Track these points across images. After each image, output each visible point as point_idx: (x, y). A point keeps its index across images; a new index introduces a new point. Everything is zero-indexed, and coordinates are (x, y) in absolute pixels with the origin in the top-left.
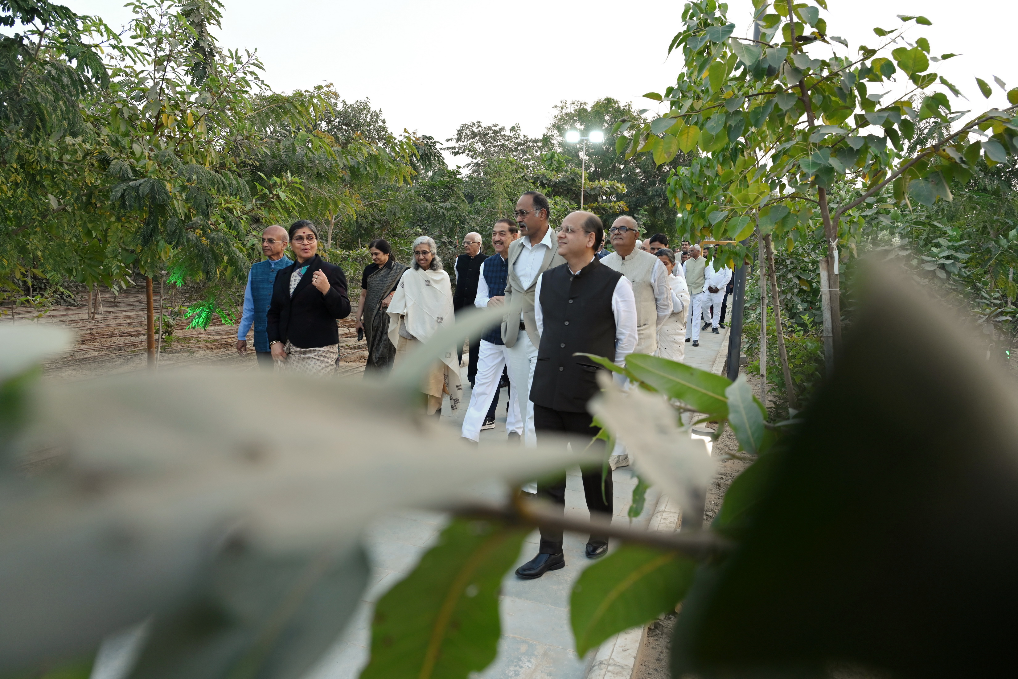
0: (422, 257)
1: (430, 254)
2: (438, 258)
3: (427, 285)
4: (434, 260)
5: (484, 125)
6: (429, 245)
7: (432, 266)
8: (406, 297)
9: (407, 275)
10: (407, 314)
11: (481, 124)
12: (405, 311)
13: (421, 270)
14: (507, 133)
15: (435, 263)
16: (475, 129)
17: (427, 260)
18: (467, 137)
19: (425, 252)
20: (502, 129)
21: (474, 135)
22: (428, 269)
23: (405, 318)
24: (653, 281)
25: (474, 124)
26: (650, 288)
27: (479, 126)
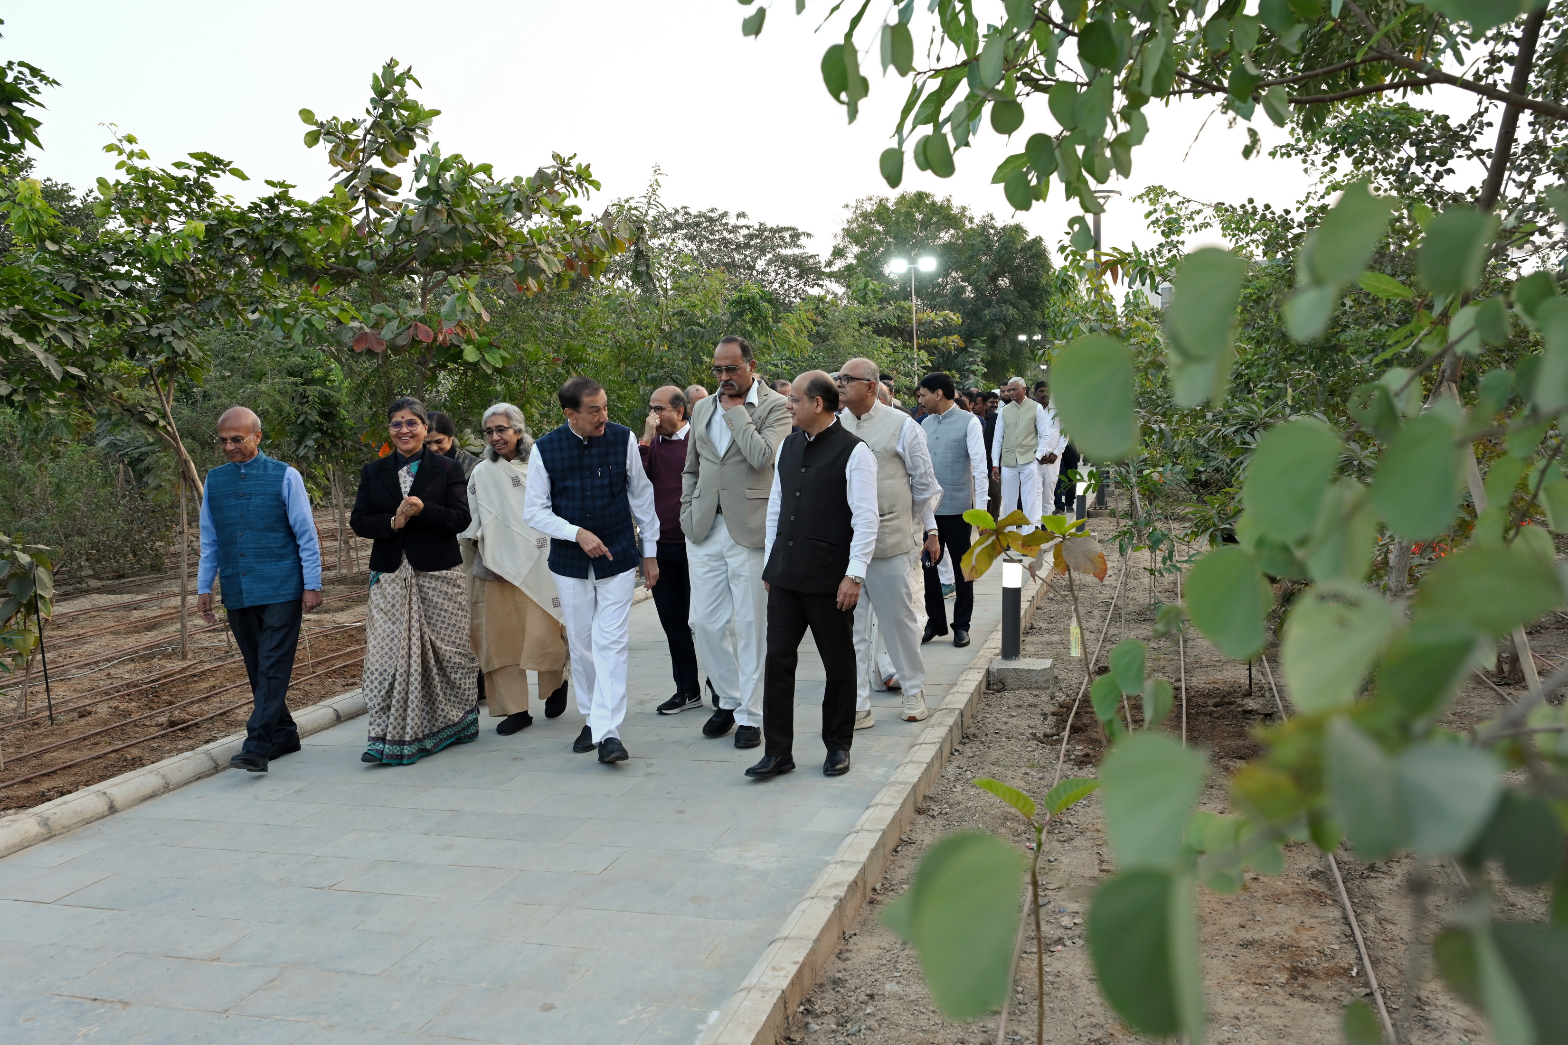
0: (496, 436)
1: (511, 432)
2: (528, 438)
3: (514, 486)
4: (520, 442)
5: (694, 211)
6: (507, 416)
7: (519, 452)
8: (481, 509)
9: (479, 472)
10: (483, 538)
11: (689, 210)
12: (479, 534)
13: (502, 462)
14: (732, 221)
15: (522, 447)
16: (679, 219)
17: (506, 443)
18: (666, 230)
19: (501, 429)
20: (725, 214)
21: (677, 226)
22: (513, 458)
23: (479, 545)
24: (900, 450)
25: (677, 211)
26: (896, 460)
27: (687, 213)
